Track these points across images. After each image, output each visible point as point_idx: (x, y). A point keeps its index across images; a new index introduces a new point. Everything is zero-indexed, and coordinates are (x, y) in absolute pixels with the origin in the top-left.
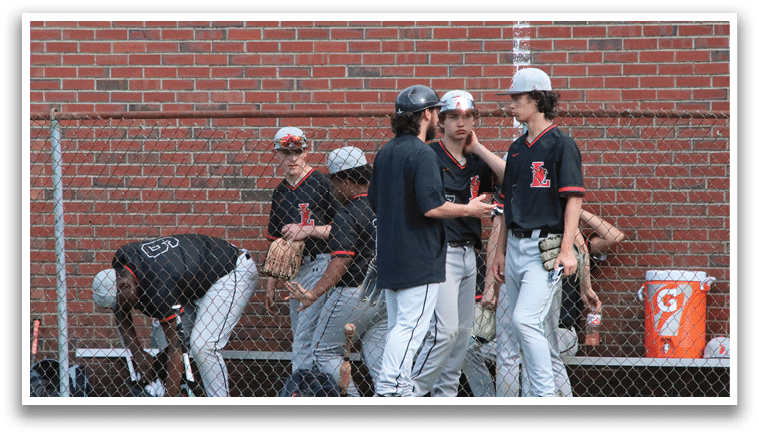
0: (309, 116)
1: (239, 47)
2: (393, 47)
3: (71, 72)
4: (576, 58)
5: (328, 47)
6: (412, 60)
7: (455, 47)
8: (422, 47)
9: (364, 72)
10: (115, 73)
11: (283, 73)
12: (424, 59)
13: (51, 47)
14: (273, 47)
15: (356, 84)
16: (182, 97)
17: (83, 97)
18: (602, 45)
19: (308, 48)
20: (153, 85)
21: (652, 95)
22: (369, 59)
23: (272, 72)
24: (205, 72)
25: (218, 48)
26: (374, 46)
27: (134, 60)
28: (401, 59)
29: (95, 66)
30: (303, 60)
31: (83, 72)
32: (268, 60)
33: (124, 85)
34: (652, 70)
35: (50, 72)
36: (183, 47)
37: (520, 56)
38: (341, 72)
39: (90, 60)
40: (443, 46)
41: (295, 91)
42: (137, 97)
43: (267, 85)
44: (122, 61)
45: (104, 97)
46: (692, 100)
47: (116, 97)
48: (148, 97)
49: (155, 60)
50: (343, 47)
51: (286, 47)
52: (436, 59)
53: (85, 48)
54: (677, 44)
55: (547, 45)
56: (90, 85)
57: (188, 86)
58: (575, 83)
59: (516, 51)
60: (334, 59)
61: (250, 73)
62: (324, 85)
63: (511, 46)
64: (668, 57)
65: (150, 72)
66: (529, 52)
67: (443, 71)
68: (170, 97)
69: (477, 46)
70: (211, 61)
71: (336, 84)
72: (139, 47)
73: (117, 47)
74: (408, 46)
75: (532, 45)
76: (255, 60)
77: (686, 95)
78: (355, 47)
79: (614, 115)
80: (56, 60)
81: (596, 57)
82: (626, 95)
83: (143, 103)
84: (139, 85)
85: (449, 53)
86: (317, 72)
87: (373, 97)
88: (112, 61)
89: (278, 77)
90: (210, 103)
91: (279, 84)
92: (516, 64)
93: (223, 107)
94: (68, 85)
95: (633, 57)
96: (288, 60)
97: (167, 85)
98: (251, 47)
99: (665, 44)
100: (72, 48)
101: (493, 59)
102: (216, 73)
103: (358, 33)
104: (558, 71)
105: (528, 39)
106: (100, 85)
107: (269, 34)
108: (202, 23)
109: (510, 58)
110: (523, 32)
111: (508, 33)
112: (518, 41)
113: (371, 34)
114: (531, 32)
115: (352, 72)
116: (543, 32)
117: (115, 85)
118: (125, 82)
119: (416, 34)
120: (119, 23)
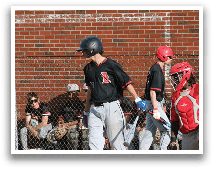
1: (79, 33)
2: (127, 32)
3: (27, 41)
4: (184, 36)
5: (107, 32)
6: (133, 36)
7: (146, 32)
8: (136, 32)
9: (118, 41)
10: (41, 41)
12: (137, 36)
13: (21, 33)
15: (115, 45)
16: (61, 49)
17: (31, 49)
18: (193, 31)
19: (100, 33)
20: (53, 45)
22: (119, 37)
24: (68, 41)
25: (72, 33)
26: (121, 32)
27: (47, 37)
28: (129, 36)
29: (35, 39)
30: (99, 37)
31: (31, 41)
35: (21, 42)
36: (62, 33)
37: (167, 35)
38: (111, 41)
39: (33, 37)
40: (142, 32)
42: (47, 50)
44: (43, 37)
45: (37, 50)
47: (41, 49)
48: (51, 49)
49: (53, 37)
50: (111, 33)
51: (93, 33)
52: (140, 36)
53: (31, 33)
55: (176, 31)
56: (33, 45)
57: (63, 45)
58: (184, 44)
59: (166, 34)
60: (109, 37)
62: (105, 45)
63: (164, 32)
65: (52, 41)
66: (170, 34)
67: (142, 40)
68: (58, 49)
69: (153, 32)
70: (70, 37)
71: (109, 45)
72: (48, 33)
73: (41, 33)
74: (132, 32)
75: (171, 32)
76: (84, 37)
78: (115, 32)
80: (23, 37)
81: (191, 36)
83: (49, 51)
84: (48, 45)
85: (144, 34)
88: (40, 37)
90: (70, 51)
92: (166, 38)
93: (74, 53)
94: (26, 46)
97: (57, 45)
98: (82, 33)
100: (27, 33)
101: (158, 36)
102: (72, 41)
103: (116, 28)
104: (179, 40)
105: (169, 29)
106: (36, 45)
107: (88, 28)
108: (67, 24)
109: (164, 36)
110: (168, 27)
111: (163, 27)
112: (166, 30)
113: (120, 28)
114: (170, 27)
115: (114, 41)
116: (174, 27)
117: (41, 46)
118: (44, 45)
119: (134, 28)
120: (42, 25)
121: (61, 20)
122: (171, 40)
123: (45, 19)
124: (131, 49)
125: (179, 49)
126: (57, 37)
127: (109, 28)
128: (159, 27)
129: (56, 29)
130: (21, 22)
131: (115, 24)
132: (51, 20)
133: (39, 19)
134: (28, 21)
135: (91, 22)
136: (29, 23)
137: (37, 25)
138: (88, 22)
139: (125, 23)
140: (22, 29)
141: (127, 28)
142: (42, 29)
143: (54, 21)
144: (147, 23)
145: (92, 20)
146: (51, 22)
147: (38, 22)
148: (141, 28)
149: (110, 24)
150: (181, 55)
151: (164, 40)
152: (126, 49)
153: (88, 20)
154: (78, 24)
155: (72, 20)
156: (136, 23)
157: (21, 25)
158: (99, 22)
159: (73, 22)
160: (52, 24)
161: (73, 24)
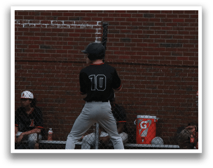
0: (27, 61)
2: (55, 39)
4: (116, 44)
6: (61, 43)
7: (76, 39)
9: (45, 47)
12: (65, 43)
15: (43, 51)
18: (124, 40)
19: (27, 38)
21: (140, 57)
22: (47, 43)
26: (49, 39)
28: (58, 43)
30: (25, 42)
34: (141, 49)
38: (38, 47)
41: (22, 53)
46: (153, 60)
50: (38, 39)
52: (69, 43)
54: (149, 41)
58: (115, 53)
62: (31, 51)
63: (94, 40)
64: (146, 45)
67: (71, 48)
69: (83, 40)
71: (36, 51)
74: (60, 39)
75: (101, 40)
77: (152, 58)
78: (43, 39)
79: (128, 64)
81: (122, 45)
82: (132, 57)
85: (74, 41)
86: (30, 47)
87: (48, 55)
95: (134, 45)
99: (145, 41)
103: (43, 34)
104: (110, 49)
105: (100, 38)
110: (99, 35)
111: (94, 36)
112: (97, 38)
113: (48, 35)
114: (101, 35)
115: (41, 47)
119: (63, 35)
124: (59, 56)
125: (109, 57)
127: (37, 34)
128: (89, 35)
131: (43, 30)
139: (54, 30)
144: (77, 31)
148: (71, 35)
149: (38, 30)
152: (54, 56)
156: (65, 30)
158: (26, 27)
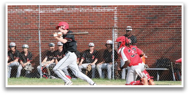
0: (82, 29)
2: (96, 17)
3: (46, 22)
4: (124, 19)
5: (85, 17)
6: (98, 19)
7: (105, 17)
8: (100, 17)
9: (91, 21)
10: (53, 22)
11: (78, 21)
12: (100, 19)
13: (43, 18)
14: (77, 17)
15: (90, 23)
17: (48, 26)
18: (128, 16)
19: (82, 17)
21: (136, 25)
22: (92, 19)
23: (77, 21)
25: (68, 17)
26: (93, 17)
27: (55, 20)
28: (97, 19)
29: (49, 21)
30: (81, 19)
31: (48, 22)
32: (76, 19)
33: (54, 24)
34: (136, 20)
35: (43, 22)
36: (63, 17)
37: (116, 18)
38: (87, 21)
39: (49, 20)
41: (80, 24)
43: (76, 23)
45: (51, 26)
47: (53, 26)
49: (58, 20)
50: (88, 17)
51: (79, 17)
52: (102, 19)
53: (48, 18)
54: (140, 16)
55: (120, 17)
56: (49, 24)
58: (124, 23)
59: (115, 18)
60: (86, 19)
61: (73, 21)
62: (85, 23)
63: (114, 17)
64: (139, 18)
65: (58, 22)
67: (103, 21)
69: (109, 17)
70: (67, 20)
71: (87, 23)
72: (56, 17)
73: (53, 18)
74: (98, 17)
75: (118, 17)
76: (74, 19)
77: (142, 25)
78: (90, 17)
80: (44, 20)
81: (127, 19)
84: (56, 24)
85: (104, 18)
86: (84, 21)
87: (92, 25)
88: (52, 20)
89: (78, 22)
91: (78, 23)
92: (115, 20)
94: (45, 24)
95: (133, 18)
96: (79, 19)
98: (73, 17)
99: (138, 16)
100: (46, 18)
101: (111, 19)
103: (90, 15)
104: (122, 21)
105: (117, 16)
106: (50, 24)
107: (76, 15)
108: (66, 13)
109: (114, 19)
110: (116, 14)
111: (114, 15)
112: (115, 16)
113: (92, 15)
114: (117, 14)
115: (89, 21)
116: (119, 14)
117: (52, 24)
118: (54, 23)
119: (99, 15)
120: (53, 13)
121: (63, 11)
122: (118, 21)
123: (55, 11)
124: (97, 25)
125: (122, 25)
126: (60, 20)
127: (87, 15)
128: (111, 15)
129: (60, 15)
130: (43, 12)
131: (90, 13)
132: (57, 11)
133: (52, 11)
134: (46, 11)
135: (78, 12)
136: (47, 12)
137: (50, 13)
138: (76, 12)
139: (95, 13)
140: (43, 16)
141: (95, 15)
142: (53, 16)
143: (59, 11)
144: (106, 12)
145: (78, 11)
146: (58, 12)
147: (51, 12)
148: (103, 15)
149: (87, 13)
150: (123, 28)
151: (114, 21)
152: (95, 25)
153: (76, 11)
154: (71, 13)
155: (68, 11)
156: (100, 13)
157: (43, 13)
158: (82, 12)
159: (69, 12)
160: (58, 13)
161: (69, 13)
